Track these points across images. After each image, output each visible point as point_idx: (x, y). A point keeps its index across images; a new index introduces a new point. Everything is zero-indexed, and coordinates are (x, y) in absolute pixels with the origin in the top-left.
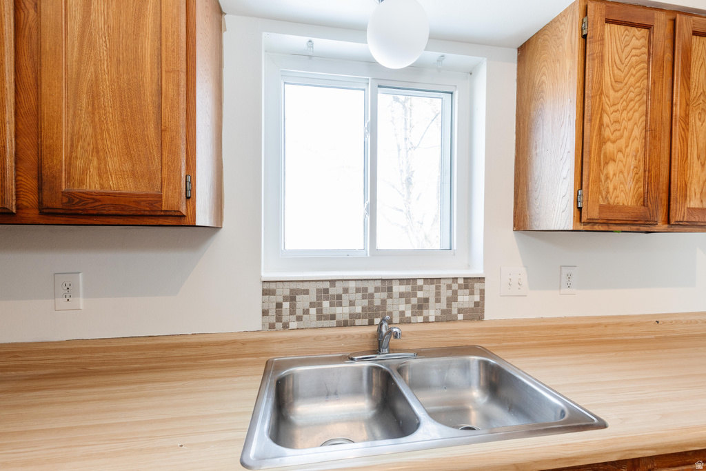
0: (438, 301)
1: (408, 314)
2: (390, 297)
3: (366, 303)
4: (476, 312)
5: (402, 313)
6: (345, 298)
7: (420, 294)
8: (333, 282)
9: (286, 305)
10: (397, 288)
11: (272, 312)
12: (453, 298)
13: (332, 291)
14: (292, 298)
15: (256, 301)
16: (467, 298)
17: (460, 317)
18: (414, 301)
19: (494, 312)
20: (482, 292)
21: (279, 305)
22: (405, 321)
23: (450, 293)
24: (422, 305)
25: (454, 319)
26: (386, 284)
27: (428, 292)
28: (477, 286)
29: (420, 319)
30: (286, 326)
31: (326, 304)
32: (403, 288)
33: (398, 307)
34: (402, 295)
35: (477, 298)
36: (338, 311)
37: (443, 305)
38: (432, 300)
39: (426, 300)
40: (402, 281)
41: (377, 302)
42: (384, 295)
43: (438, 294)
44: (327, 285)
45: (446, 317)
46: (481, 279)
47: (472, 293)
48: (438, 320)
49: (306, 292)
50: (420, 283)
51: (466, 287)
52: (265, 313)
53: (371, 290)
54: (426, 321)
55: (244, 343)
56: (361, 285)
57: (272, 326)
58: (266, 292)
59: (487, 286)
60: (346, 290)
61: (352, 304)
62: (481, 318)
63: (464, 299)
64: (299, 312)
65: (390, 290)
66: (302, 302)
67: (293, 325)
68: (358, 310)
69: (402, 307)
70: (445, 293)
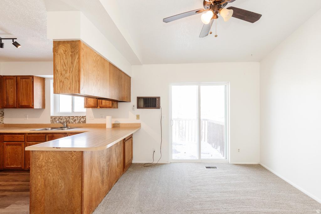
0: (78, 120)
1: (73, 122)
2: (70, 119)
3: (66, 120)
4: (85, 122)
5: (72, 122)
6: (63, 119)
7: (75, 119)
8: (61, 117)
9: (54, 120)
10: (71, 118)
11: (52, 121)
12: (80, 120)
13: (61, 118)
14: (55, 119)
15: (50, 119)
16: (83, 120)
17: (82, 123)
18: (74, 120)
19: (87, 122)
20: (85, 119)
21: (53, 120)
22: (72, 123)
23: (80, 119)
24: (75, 120)
25: (81, 123)
26: (69, 117)
27: (76, 118)
28: (84, 118)
29: (75, 123)
30: (54, 123)
31: (60, 120)
32: (72, 118)
33: (71, 121)
34: (72, 119)
35: (84, 120)
36: (62, 121)
37: (79, 121)
38: (77, 120)
39: (76, 120)
40: (72, 117)
41: (68, 120)
42: (69, 119)
43: (78, 119)
44: (60, 117)
45: (79, 122)
46: (85, 116)
47: (84, 119)
48: (78, 123)
49: (57, 118)
50: (75, 117)
51: (82, 118)
52: (51, 121)
53: (67, 118)
54: (76, 123)
55: (47, 125)
56: (65, 117)
57: (52, 123)
58: (51, 118)
59: (87, 118)
60: (63, 118)
61: (64, 120)
62: (85, 123)
63: (82, 120)
64: (56, 121)
65: (70, 118)
66: (56, 119)
67: (55, 123)
68: (65, 121)
69: (72, 121)
70: (79, 119)
